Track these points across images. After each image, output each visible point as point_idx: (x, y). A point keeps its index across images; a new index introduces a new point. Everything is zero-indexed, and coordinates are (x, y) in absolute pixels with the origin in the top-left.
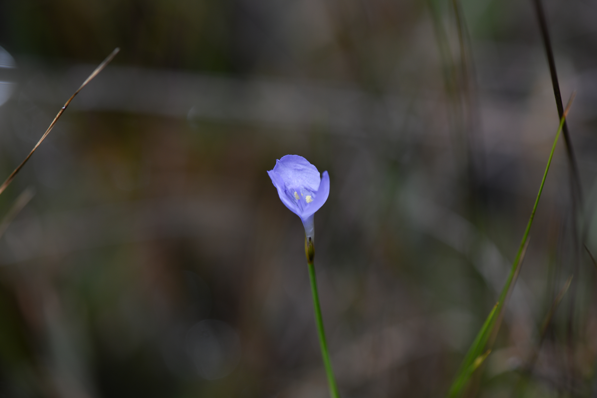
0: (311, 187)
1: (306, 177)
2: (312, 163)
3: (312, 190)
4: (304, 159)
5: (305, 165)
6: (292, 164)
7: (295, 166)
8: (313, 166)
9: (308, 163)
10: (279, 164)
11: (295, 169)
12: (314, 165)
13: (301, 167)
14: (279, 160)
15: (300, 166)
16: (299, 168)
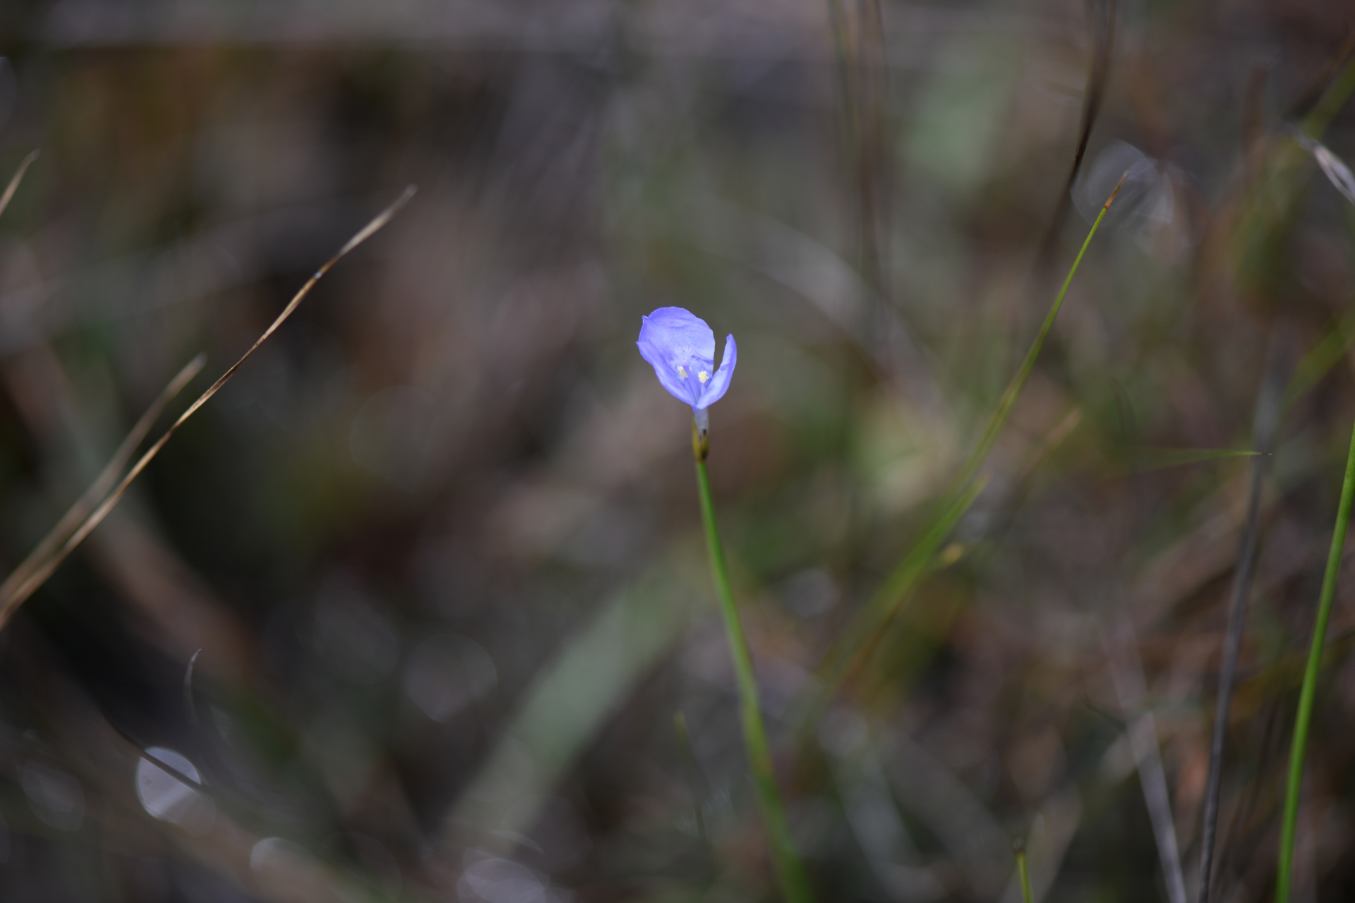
0: (701, 354)
1: (690, 337)
2: (698, 316)
3: (702, 358)
4: (686, 311)
5: (688, 320)
6: (666, 320)
7: (672, 323)
8: (701, 320)
9: (693, 316)
10: (647, 321)
11: (672, 327)
12: (703, 319)
13: (682, 323)
14: (646, 317)
15: (680, 321)
16: (677, 325)
